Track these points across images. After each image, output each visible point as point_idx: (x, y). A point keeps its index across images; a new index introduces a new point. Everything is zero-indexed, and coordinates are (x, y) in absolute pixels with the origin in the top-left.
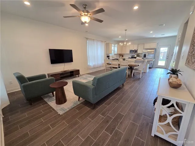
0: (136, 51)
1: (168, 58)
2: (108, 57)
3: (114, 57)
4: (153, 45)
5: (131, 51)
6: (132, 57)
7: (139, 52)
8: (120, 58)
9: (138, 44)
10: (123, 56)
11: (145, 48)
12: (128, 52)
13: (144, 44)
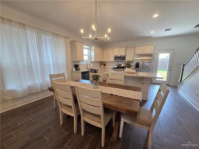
0: (124, 58)
1: (170, 68)
2: (76, 66)
3: (90, 67)
4: (148, 49)
5: (116, 58)
6: (118, 67)
7: (127, 59)
8: (101, 67)
9: (126, 48)
10: (105, 65)
11: (136, 53)
12: (112, 59)
13: (134, 47)
